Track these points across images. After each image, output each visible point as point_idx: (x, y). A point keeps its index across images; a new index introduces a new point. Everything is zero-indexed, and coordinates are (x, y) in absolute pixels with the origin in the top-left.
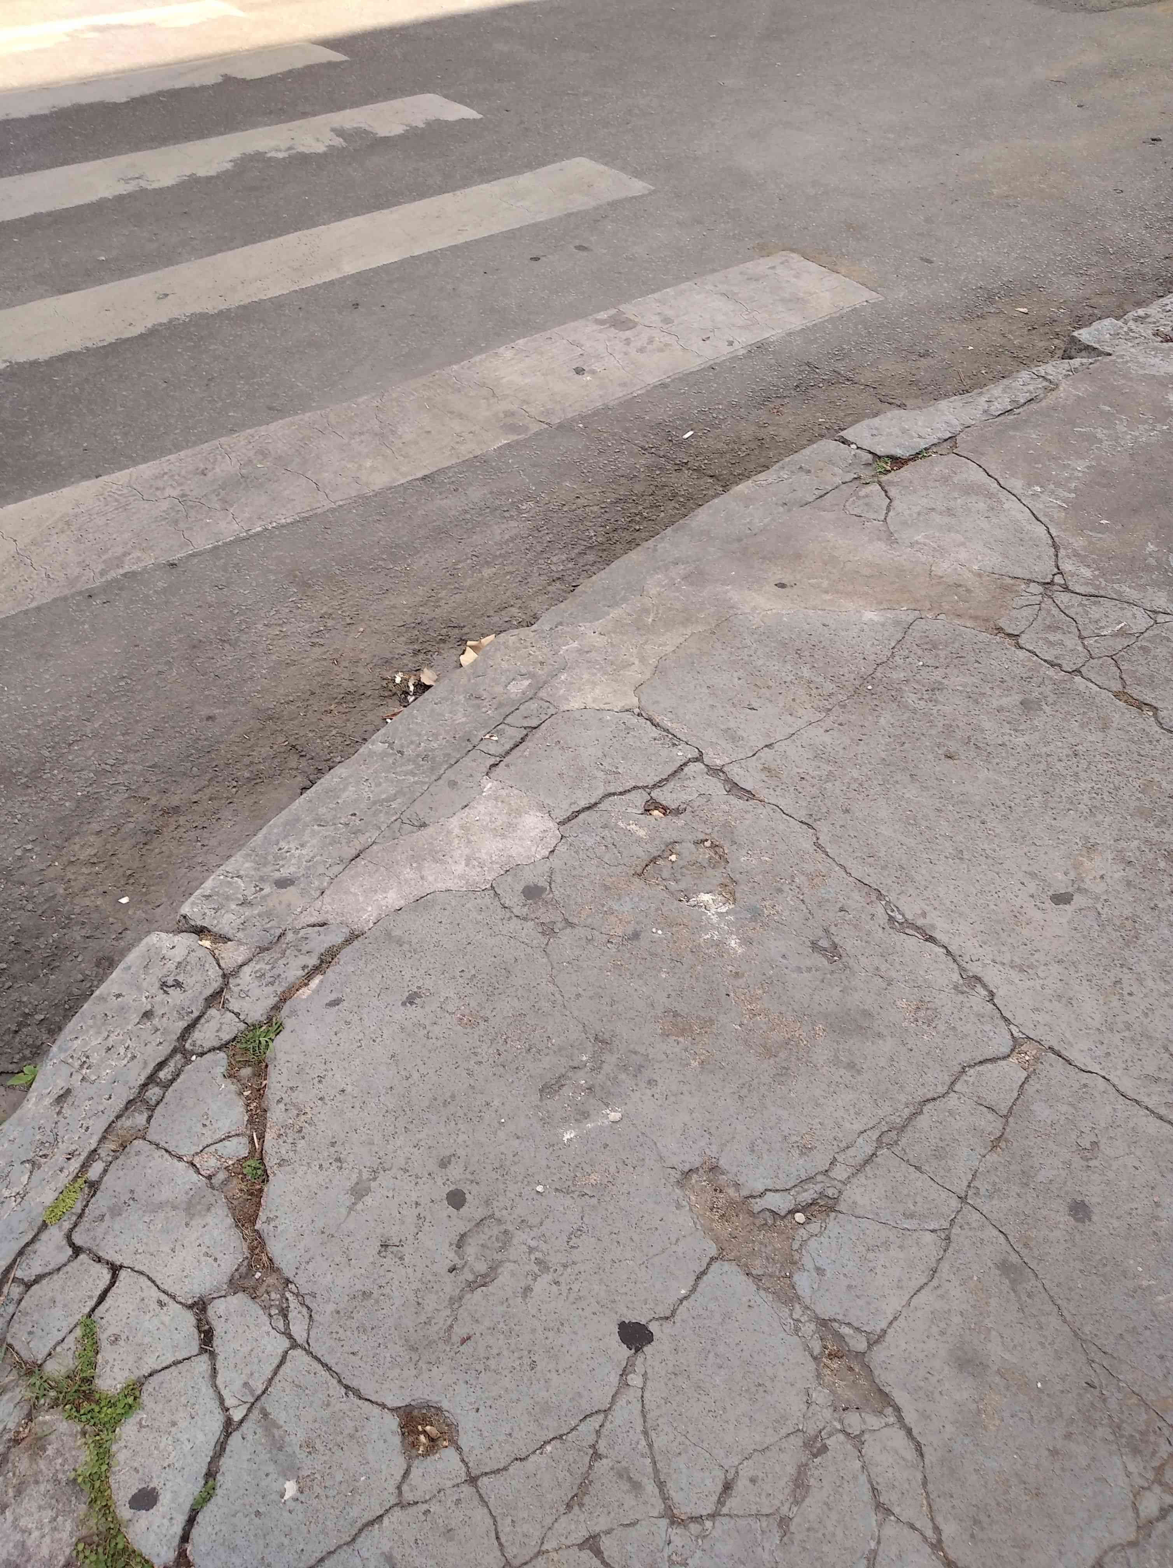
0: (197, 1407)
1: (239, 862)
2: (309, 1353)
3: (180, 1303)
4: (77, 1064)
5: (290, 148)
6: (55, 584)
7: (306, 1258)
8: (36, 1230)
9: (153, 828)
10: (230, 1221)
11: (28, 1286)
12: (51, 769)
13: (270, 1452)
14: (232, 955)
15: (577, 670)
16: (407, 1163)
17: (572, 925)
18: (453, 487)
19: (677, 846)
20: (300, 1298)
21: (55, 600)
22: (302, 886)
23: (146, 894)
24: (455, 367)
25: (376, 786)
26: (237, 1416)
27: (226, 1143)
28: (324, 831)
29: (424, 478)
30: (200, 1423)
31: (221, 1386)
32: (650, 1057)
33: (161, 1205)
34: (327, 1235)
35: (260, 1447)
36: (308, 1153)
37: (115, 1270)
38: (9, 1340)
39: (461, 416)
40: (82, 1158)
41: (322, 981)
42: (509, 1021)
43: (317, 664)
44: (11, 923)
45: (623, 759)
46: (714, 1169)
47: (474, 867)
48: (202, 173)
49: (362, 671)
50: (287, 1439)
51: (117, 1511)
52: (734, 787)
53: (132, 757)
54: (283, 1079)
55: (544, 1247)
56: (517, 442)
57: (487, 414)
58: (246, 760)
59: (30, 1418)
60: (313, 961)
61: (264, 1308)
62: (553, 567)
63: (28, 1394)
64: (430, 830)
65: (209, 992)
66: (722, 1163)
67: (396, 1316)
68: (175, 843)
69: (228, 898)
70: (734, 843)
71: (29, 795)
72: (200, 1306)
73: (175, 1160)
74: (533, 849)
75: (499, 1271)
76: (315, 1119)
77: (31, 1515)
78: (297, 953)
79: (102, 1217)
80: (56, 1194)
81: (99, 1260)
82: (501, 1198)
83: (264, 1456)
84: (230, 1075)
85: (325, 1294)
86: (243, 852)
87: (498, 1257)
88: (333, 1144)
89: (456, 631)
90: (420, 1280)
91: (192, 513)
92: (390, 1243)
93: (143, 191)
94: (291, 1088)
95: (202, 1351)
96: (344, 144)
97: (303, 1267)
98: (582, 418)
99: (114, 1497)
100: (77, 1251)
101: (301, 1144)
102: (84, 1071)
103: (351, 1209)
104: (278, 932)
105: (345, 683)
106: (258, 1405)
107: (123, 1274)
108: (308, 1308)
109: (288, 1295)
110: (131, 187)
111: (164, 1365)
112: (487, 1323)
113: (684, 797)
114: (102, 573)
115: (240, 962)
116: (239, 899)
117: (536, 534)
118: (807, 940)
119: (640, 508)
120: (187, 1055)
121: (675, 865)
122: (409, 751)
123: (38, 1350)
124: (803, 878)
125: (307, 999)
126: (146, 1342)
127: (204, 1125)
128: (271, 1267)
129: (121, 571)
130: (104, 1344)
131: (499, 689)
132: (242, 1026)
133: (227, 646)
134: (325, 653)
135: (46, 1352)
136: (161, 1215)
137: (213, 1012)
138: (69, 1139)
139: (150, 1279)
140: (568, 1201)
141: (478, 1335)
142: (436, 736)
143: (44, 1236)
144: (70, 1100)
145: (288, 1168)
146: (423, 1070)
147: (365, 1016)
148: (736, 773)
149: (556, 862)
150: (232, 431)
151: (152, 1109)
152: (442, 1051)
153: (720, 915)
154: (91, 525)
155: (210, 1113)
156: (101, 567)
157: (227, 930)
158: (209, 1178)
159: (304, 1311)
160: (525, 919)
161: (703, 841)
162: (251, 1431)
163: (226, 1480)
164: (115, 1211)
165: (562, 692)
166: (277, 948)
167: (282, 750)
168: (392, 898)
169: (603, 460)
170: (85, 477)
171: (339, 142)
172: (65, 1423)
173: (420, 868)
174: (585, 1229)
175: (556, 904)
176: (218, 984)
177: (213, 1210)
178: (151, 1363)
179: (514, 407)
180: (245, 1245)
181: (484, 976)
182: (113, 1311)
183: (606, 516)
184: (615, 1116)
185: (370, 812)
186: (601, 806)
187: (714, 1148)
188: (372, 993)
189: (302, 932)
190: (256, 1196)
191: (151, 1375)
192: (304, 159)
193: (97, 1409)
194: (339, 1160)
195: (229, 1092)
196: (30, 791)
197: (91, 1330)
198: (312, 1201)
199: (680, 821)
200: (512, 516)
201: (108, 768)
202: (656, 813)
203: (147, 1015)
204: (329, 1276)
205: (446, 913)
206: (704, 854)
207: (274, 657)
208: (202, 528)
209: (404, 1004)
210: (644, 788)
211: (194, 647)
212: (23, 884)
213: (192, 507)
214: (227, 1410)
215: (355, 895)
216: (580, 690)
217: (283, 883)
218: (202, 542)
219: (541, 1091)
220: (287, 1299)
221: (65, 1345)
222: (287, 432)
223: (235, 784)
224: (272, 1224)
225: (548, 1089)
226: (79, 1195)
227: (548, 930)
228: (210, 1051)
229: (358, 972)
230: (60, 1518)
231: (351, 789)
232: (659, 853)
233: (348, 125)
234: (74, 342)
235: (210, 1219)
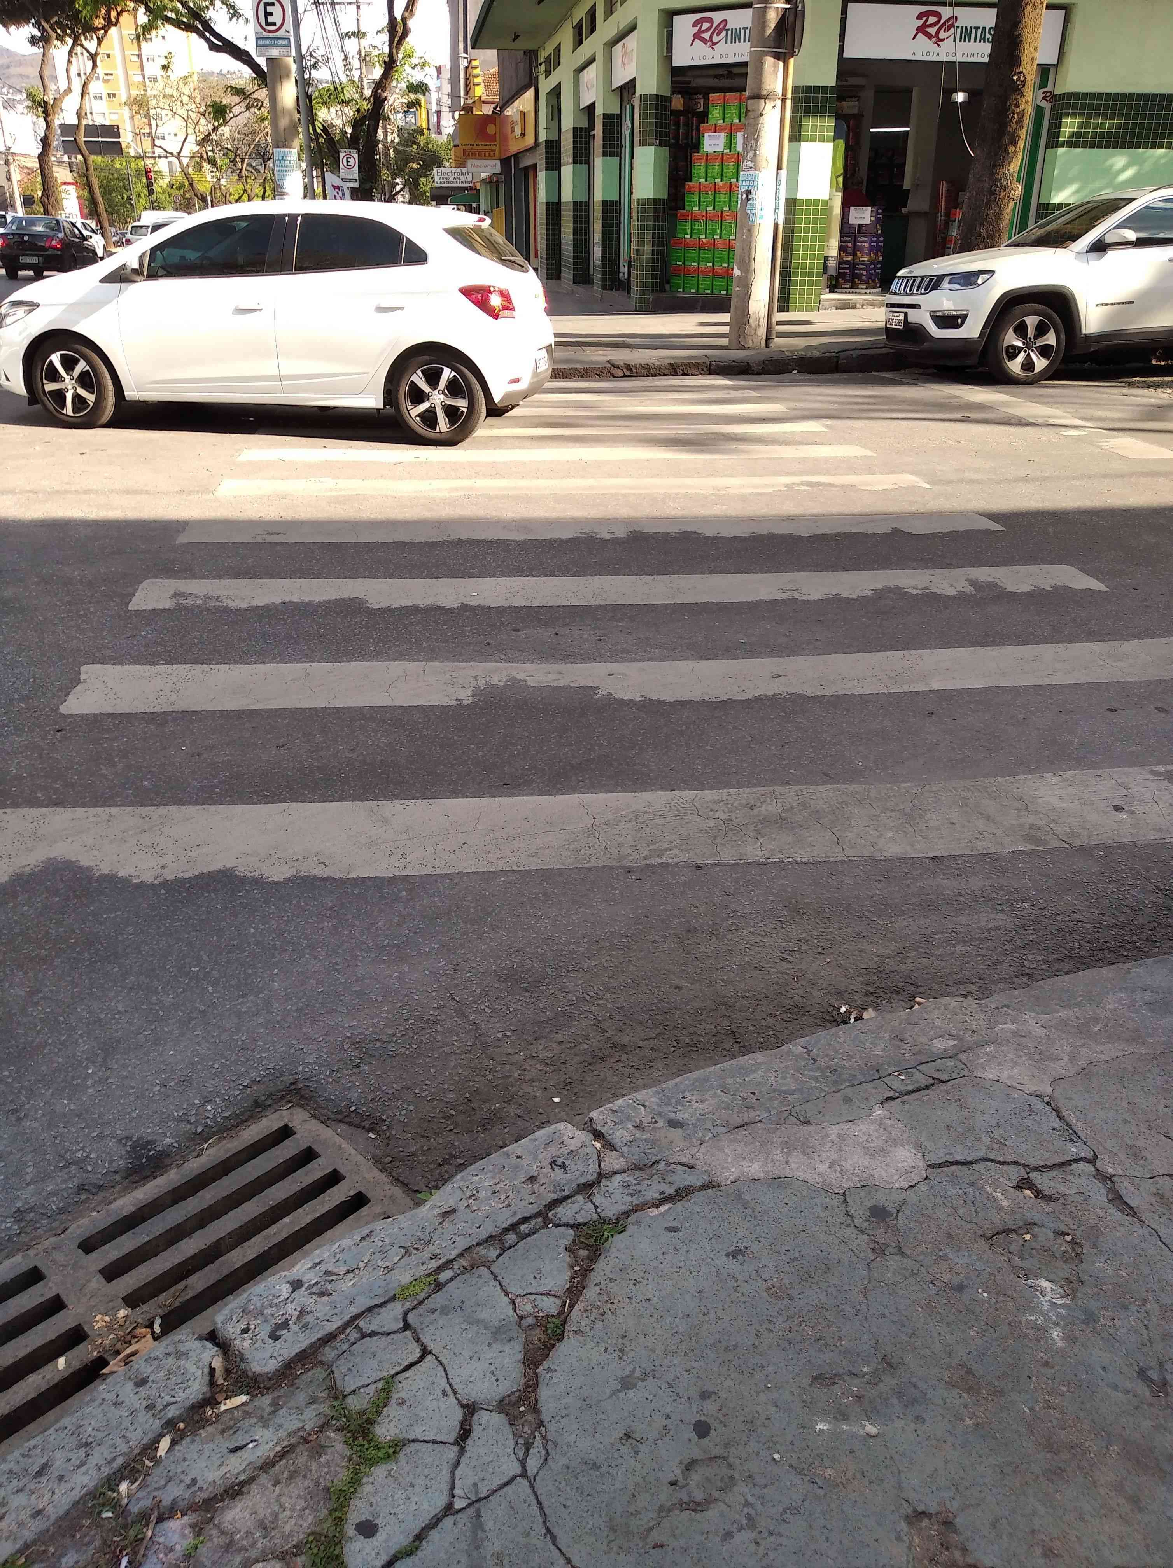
0: (433, 1482)
1: (649, 1096)
2: (532, 1487)
3: (457, 1399)
4: (469, 1193)
5: (927, 588)
6: (609, 856)
7: (564, 1412)
8: (387, 1298)
9: (601, 1055)
10: (520, 1357)
11: (364, 1336)
12: (548, 984)
13: (469, 1545)
14: (613, 1162)
15: (1005, 1048)
16: (674, 1380)
17: (903, 1254)
18: (957, 872)
19: (1036, 1229)
20: (545, 1442)
21: (604, 867)
22: (688, 1132)
23: (574, 1102)
24: (1000, 779)
25: (782, 1078)
26: (459, 1504)
27: (545, 1298)
28: (724, 1097)
29: (933, 858)
30: (430, 1494)
31: (457, 1477)
32: (928, 1397)
33: (478, 1321)
34: (588, 1404)
35: (464, 1538)
36: (601, 1334)
37: (425, 1352)
38: (334, 1368)
39: (988, 818)
40: (441, 1262)
41: (670, 1209)
42: (810, 1307)
43: (780, 975)
44: (471, 1084)
45: (1015, 1135)
46: (948, 1524)
47: (835, 1171)
48: (845, 594)
49: (815, 993)
50: (486, 1543)
51: (346, 1526)
52: (1117, 1199)
53: (608, 995)
54: (608, 1269)
55: (759, 1507)
56: (1033, 852)
57: (1014, 822)
58: (692, 1030)
59: (322, 1429)
60: (670, 1191)
61: (515, 1435)
62: (1026, 963)
63: (328, 1411)
64: (811, 1128)
65: (583, 1180)
66: (957, 1521)
67: (612, 1495)
68: (611, 1072)
69: (628, 1118)
70: (1095, 1246)
71: (525, 997)
72: (470, 1409)
73: (503, 1294)
74: (896, 1178)
75: (712, 1506)
76: (618, 1312)
77: (291, 1497)
78: (661, 1181)
79: (434, 1311)
80: (412, 1279)
81: (418, 1340)
82: (740, 1448)
83: (464, 1546)
84: (570, 1250)
85: (565, 1447)
86: (654, 1089)
87: (716, 1495)
88: (623, 1337)
89: (913, 988)
90: (644, 1478)
91: (730, 834)
92: (633, 1436)
93: (795, 600)
94: (611, 1279)
95: (456, 1443)
96: (974, 592)
97: (557, 1418)
98: (1106, 847)
99: (348, 1516)
100: (407, 1327)
101: (599, 1325)
102: (471, 1201)
103: (615, 1393)
104: (654, 1159)
105: (796, 998)
106: (477, 1505)
107: (429, 1358)
108: (547, 1452)
109: (537, 1434)
110: (785, 596)
111: (426, 1438)
112: (682, 1542)
113: (1061, 1188)
114: (645, 858)
115: (615, 1169)
116: (636, 1122)
117: (1021, 931)
118: (1135, 1364)
119: (1135, 938)
120: (546, 1221)
121: (1027, 1244)
122: (821, 1062)
123: (349, 1384)
124: (1156, 1306)
125: (652, 1217)
126: (421, 1415)
127: (535, 1278)
128: (535, 1409)
129: (659, 861)
130: (393, 1402)
131: (923, 1040)
132: (596, 1217)
133: (714, 939)
134: (790, 969)
135: (353, 1388)
136: (475, 1328)
137: (580, 1198)
138: (439, 1244)
139: (445, 1370)
140: (797, 1480)
141: (670, 1548)
142: (850, 1057)
143: (390, 1306)
144: (452, 1217)
145: (581, 1338)
146: (720, 1314)
147: (692, 1250)
148: (1125, 1187)
149: (910, 1195)
150: (788, 783)
151: (504, 1250)
152: (743, 1306)
153: (1054, 1305)
154: (652, 822)
155: (543, 1269)
156: (646, 853)
157: (617, 1142)
158: (521, 1318)
159: (544, 1452)
160: (862, 1232)
161: (1064, 1234)
162: (463, 1522)
163: (428, 1549)
164: (445, 1311)
165: (982, 1061)
166: (648, 1171)
167: (723, 1032)
168: (755, 1169)
169: (1112, 888)
170: (662, 789)
171: (969, 589)
172: (341, 1445)
173: (788, 1154)
174: (802, 1511)
175: (896, 1231)
176: (592, 1178)
177: (512, 1342)
178: (417, 1432)
179: (1042, 823)
180: (523, 1381)
181: (804, 1262)
182: (409, 1382)
183: (1097, 935)
184: (871, 1429)
185: (767, 1097)
186: (976, 1167)
187: (956, 1504)
188: (705, 1235)
189: (672, 1166)
190: (547, 1348)
191: (413, 1441)
192: (935, 597)
193: (366, 1446)
194: (622, 1351)
195: (564, 1261)
196: (526, 994)
197: (389, 1387)
198: (588, 1372)
199: (1047, 1208)
200: (1003, 910)
201: (588, 997)
202: (1028, 1192)
203: (532, 1179)
204: (574, 1436)
205: (795, 1198)
206: (1061, 1246)
207: (747, 959)
208: (733, 846)
209: (727, 1255)
210: (1024, 1166)
211: (689, 931)
212: (492, 1059)
213: (732, 830)
214: (454, 1497)
215: (727, 1155)
216: (999, 1064)
217: (674, 1124)
218: (728, 856)
219: (814, 1378)
220: (535, 1437)
221: (367, 1390)
222: (831, 795)
223: (675, 1044)
224: (550, 1374)
225: (822, 1379)
226: (427, 1288)
227: (879, 1250)
228: (564, 1225)
229: (702, 1214)
230: (307, 1511)
231: (760, 1072)
232: (1014, 1227)
233: (982, 579)
234: (695, 694)
235: (507, 1348)
